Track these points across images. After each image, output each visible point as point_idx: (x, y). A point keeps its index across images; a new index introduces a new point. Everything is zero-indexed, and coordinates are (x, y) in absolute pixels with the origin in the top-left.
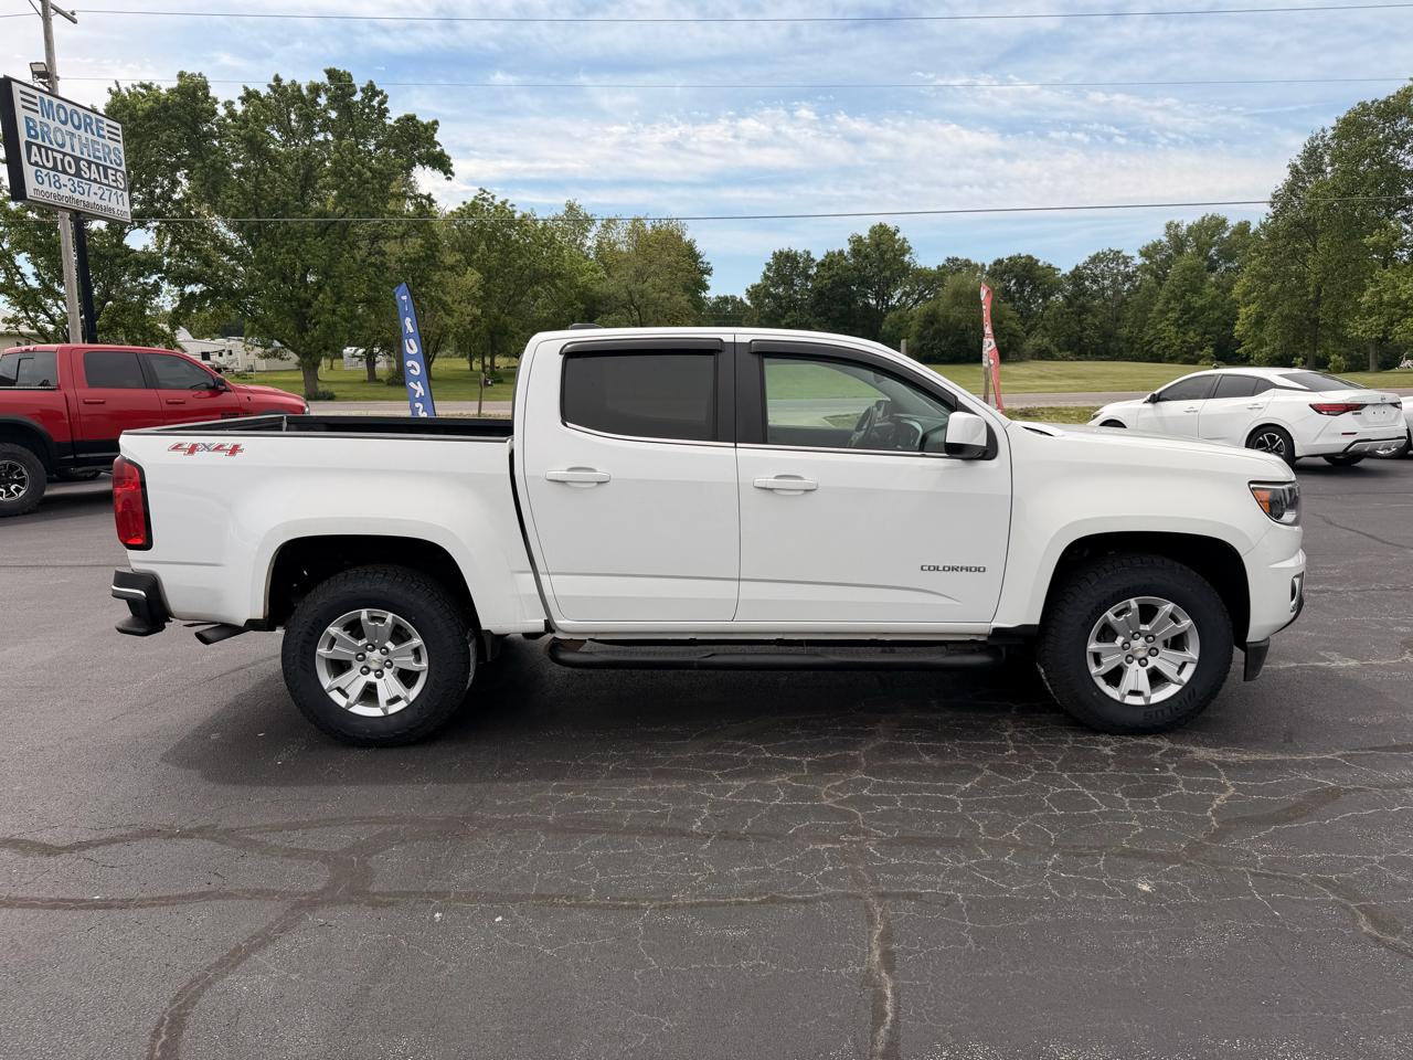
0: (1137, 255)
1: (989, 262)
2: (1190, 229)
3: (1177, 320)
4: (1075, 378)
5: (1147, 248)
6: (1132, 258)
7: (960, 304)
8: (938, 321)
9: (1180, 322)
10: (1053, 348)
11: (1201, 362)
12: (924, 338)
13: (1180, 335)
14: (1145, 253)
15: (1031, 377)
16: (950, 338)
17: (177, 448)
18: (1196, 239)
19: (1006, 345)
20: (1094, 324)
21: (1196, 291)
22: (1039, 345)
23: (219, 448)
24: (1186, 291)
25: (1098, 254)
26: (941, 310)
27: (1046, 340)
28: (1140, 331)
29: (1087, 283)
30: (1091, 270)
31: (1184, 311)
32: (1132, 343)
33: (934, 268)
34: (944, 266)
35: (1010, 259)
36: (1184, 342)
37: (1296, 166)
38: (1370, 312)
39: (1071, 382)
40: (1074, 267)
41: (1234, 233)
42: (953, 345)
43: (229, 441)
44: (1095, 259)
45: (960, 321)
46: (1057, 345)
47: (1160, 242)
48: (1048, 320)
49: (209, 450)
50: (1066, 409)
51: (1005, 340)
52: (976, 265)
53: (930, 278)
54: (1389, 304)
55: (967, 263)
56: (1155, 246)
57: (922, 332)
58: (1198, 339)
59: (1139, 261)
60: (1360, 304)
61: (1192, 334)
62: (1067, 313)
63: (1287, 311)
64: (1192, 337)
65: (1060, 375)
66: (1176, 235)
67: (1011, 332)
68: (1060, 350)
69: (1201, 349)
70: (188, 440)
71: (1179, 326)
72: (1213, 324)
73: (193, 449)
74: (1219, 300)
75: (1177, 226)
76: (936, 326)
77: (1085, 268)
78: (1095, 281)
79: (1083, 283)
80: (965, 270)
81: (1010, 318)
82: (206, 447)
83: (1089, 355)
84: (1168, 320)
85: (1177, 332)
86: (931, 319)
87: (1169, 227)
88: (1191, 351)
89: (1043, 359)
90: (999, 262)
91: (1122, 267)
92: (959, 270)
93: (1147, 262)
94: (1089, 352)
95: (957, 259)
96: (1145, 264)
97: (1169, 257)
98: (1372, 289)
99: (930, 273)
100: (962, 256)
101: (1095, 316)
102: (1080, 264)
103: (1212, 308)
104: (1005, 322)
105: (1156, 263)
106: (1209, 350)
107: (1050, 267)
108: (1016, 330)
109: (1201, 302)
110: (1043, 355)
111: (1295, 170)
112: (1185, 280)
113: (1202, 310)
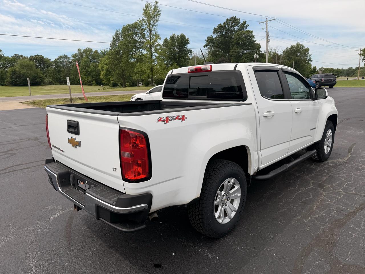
0: (71, 57)
1: (29, 56)
2: (84, 51)
3: (85, 74)
4: (64, 90)
5: (74, 55)
6: (70, 57)
7: (23, 68)
8: (17, 73)
9: (86, 75)
10: (53, 82)
11: (93, 85)
12: (13, 78)
13: (87, 78)
14: (73, 56)
15: (51, 90)
16: (22, 78)
17: (160, 120)
18: (86, 54)
19: (40, 80)
20: (63, 75)
21: (88, 67)
22: (49, 81)
23: (177, 118)
24: (86, 67)
25: (61, 56)
26: (17, 70)
27: (51, 79)
28: (76, 77)
29: (59, 64)
30: (60, 60)
31: (87, 72)
32: (74, 80)
33: (10, 57)
34: (14, 56)
35: (35, 56)
36: (88, 80)
37: (114, 37)
38: (136, 73)
39: (63, 91)
40: (55, 59)
41: (94, 53)
42: (23, 81)
43: (180, 114)
44: (60, 57)
45: (24, 73)
46: (54, 81)
47: (77, 53)
48: (50, 74)
49: (174, 120)
50: (91, 97)
51: (40, 79)
52: (25, 57)
53: (10, 60)
54: (140, 72)
55: (22, 56)
56: (76, 54)
57: (12, 77)
58: (91, 79)
59: (72, 58)
60: (134, 71)
61: (89, 78)
62: (55, 72)
63: (118, 72)
64: (90, 78)
65: (59, 89)
66: (81, 52)
67: (41, 77)
68: (56, 82)
69: (92, 82)
70: (164, 115)
71: (86, 76)
72: (94, 76)
73: (167, 120)
74: (94, 69)
75: (81, 50)
76: (16, 75)
77: (58, 59)
78: (61, 63)
79: (58, 64)
80: (21, 58)
81: (40, 73)
82: (173, 118)
83: (64, 84)
84: (83, 74)
85: (86, 77)
86: (14, 73)
87: (79, 50)
88: (90, 82)
89: (51, 85)
90: (32, 57)
91: (68, 60)
92: (19, 58)
93: (74, 59)
94: (63, 83)
95: (18, 55)
96: (73, 59)
97: (79, 58)
98: (136, 68)
99: (10, 58)
100: (20, 54)
101: (63, 73)
102: (56, 58)
103: (93, 71)
104: (39, 74)
105: (76, 59)
106: (94, 82)
107: (48, 59)
108: (42, 76)
109: (90, 70)
110: (51, 83)
111: (114, 38)
112: (85, 64)
113: (91, 72)
